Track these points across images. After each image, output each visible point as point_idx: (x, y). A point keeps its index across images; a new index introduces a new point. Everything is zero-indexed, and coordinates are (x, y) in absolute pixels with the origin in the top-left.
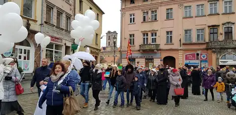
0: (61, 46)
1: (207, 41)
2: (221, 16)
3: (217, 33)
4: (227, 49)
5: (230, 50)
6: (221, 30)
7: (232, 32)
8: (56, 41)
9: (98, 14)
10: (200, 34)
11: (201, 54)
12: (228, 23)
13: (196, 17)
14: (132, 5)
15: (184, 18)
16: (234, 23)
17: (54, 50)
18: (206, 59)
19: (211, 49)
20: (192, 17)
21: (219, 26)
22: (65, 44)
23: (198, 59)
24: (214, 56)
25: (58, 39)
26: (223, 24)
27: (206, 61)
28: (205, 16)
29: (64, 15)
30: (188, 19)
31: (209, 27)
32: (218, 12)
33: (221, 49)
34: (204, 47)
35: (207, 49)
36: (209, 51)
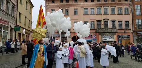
0: (8, 27)
1: (96, 28)
2: (102, 15)
3: (101, 24)
4: (106, 33)
5: (108, 33)
6: (103, 23)
7: (108, 24)
8: (5, 24)
9: (30, 7)
10: (92, 24)
11: (93, 35)
12: (106, 19)
13: (90, 15)
14: (53, 4)
15: (84, 15)
16: (109, 20)
17: (3, 30)
18: (96, 38)
19: (98, 32)
20: (88, 15)
21: (102, 20)
22: (11, 26)
23: (91, 38)
24: (100, 36)
25: (6, 22)
26: (104, 20)
27: (95, 39)
28: (95, 15)
29: (11, 4)
30: (86, 16)
31: (97, 20)
32: (101, 13)
33: (104, 32)
34: (94, 31)
35: (96, 33)
36: (97, 34)
